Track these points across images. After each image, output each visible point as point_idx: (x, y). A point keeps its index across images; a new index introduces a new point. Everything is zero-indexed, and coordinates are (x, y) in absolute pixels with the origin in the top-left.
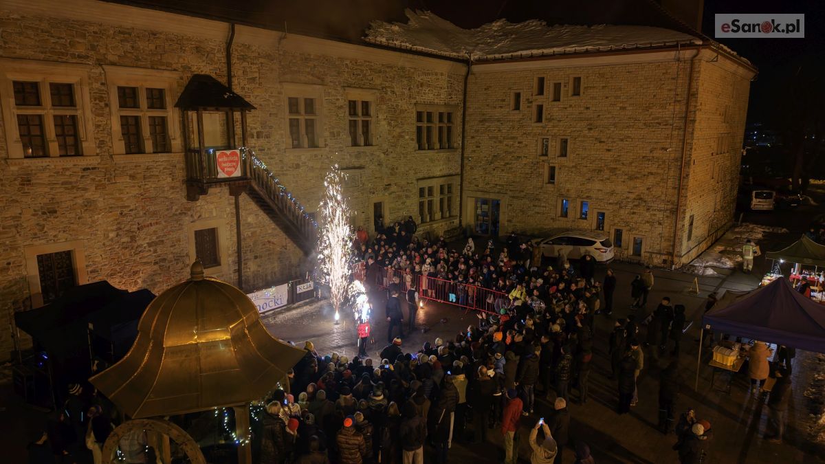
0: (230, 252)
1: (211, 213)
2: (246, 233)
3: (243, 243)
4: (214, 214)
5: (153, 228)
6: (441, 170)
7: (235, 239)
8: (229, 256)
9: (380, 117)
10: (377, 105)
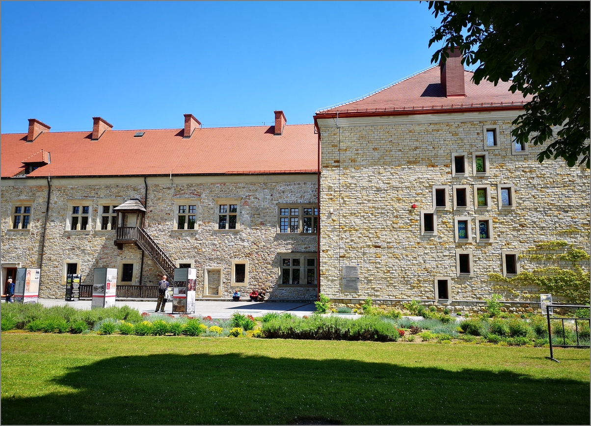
0: (137, 276)
1: (131, 257)
2: (146, 268)
3: (144, 273)
4: (132, 257)
5: (105, 260)
6: (305, 248)
7: (140, 270)
8: (137, 278)
9: (243, 212)
10: (241, 206)
